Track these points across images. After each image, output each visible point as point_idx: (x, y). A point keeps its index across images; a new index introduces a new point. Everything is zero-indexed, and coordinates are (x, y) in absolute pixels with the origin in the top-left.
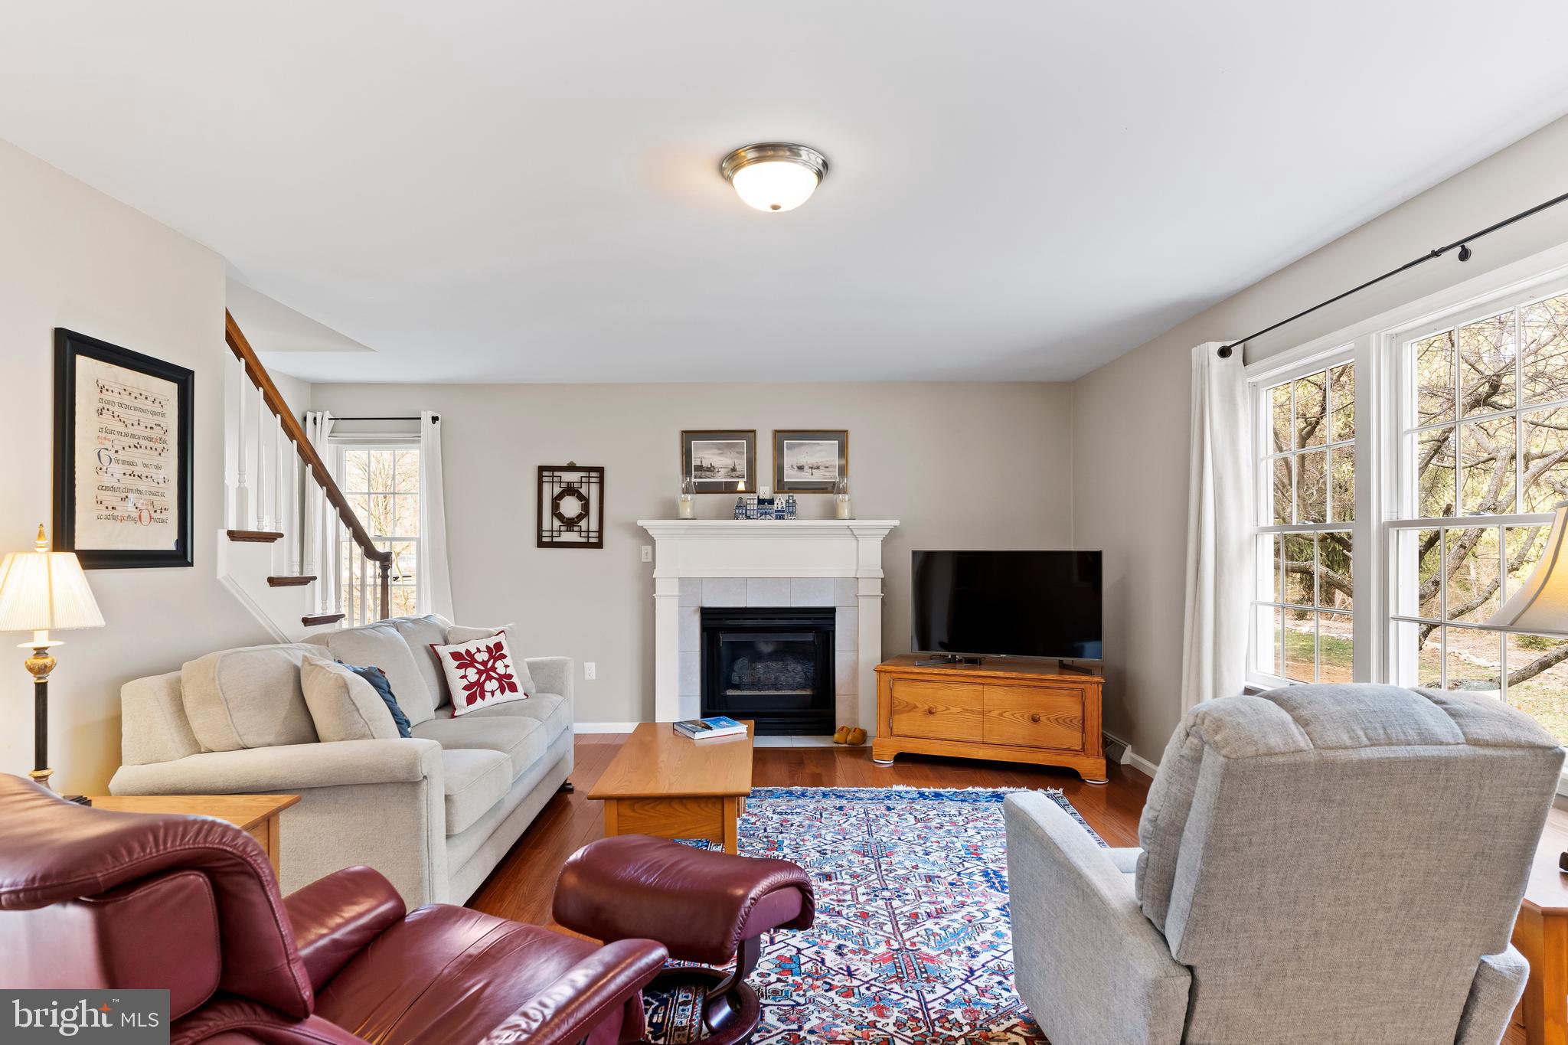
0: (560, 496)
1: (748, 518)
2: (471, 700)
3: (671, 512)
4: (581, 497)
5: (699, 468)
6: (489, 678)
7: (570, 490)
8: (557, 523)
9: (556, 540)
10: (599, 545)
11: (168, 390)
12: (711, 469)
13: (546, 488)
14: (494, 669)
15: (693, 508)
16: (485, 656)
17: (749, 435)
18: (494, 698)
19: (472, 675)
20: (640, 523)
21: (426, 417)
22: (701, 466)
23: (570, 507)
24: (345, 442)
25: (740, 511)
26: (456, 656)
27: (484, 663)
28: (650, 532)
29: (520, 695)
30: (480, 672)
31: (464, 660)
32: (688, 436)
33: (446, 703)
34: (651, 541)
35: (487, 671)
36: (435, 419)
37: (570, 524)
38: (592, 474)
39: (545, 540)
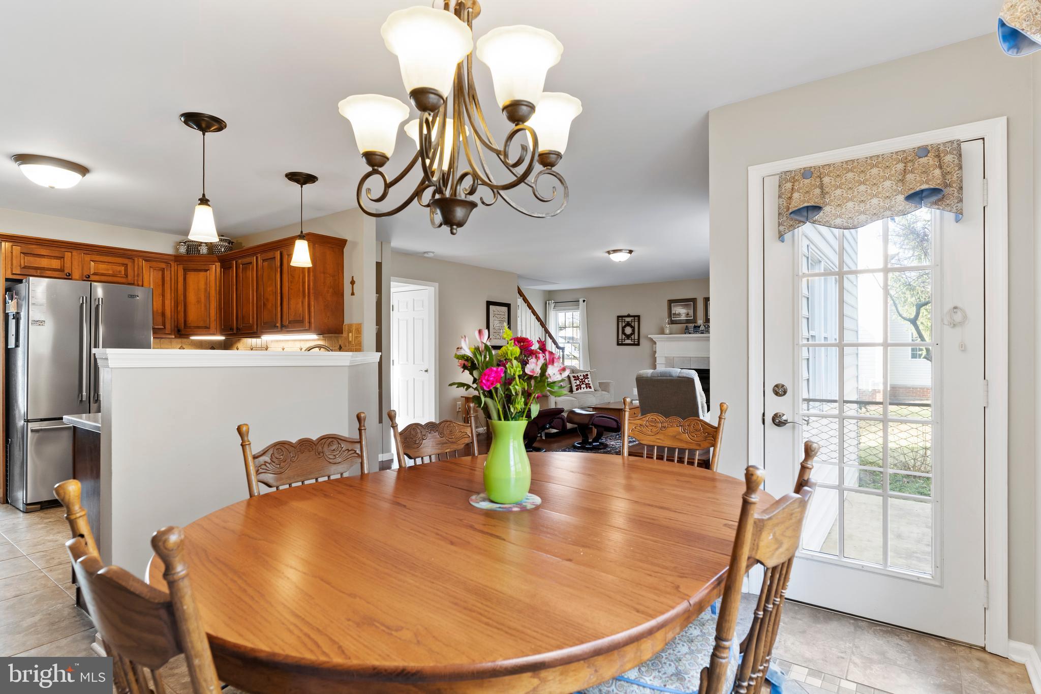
0: (625, 327)
1: (690, 333)
2: (577, 389)
3: (662, 332)
4: (632, 327)
5: (675, 314)
6: (583, 384)
7: (628, 324)
8: (624, 337)
9: (623, 343)
10: (638, 344)
11: (505, 309)
12: (679, 314)
13: (620, 323)
14: (584, 381)
15: (670, 330)
16: (582, 377)
17: (694, 300)
18: (584, 390)
19: (578, 382)
20: (649, 336)
21: (581, 300)
22: (675, 313)
23: (628, 330)
24: (558, 310)
25: (686, 331)
26: (574, 377)
27: (582, 379)
28: (654, 339)
29: (592, 390)
30: (580, 382)
31: (576, 378)
32: (671, 302)
33: (571, 391)
34: (655, 343)
35: (582, 382)
36: (584, 301)
37: (628, 337)
38: (636, 318)
39: (620, 343)
